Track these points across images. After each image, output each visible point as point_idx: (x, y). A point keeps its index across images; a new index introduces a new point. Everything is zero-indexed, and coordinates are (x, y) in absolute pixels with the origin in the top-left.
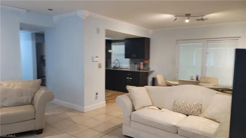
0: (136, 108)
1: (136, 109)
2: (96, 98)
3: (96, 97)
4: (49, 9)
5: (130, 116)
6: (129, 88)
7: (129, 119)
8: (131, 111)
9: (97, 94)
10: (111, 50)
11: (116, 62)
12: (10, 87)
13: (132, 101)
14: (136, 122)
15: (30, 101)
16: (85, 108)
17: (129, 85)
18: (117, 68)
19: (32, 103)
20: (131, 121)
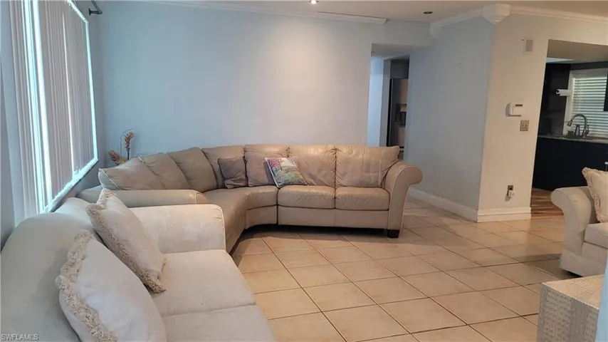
0: (600, 216)
1: (599, 220)
2: (508, 197)
3: (508, 195)
4: (425, 13)
5: (583, 233)
6: (588, 172)
7: (579, 239)
8: (588, 222)
9: (511, 188)
10: (567, 89)
11: (578, 120)
12: (351, 156)
13: (592, 200)
14: (595, 245)
15: (380, 181)
16: (480, 213)
17: (588, 167)
18: (580, 137)
19: (382, 185)
20: (585, 244)
